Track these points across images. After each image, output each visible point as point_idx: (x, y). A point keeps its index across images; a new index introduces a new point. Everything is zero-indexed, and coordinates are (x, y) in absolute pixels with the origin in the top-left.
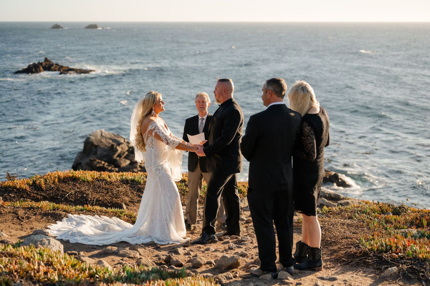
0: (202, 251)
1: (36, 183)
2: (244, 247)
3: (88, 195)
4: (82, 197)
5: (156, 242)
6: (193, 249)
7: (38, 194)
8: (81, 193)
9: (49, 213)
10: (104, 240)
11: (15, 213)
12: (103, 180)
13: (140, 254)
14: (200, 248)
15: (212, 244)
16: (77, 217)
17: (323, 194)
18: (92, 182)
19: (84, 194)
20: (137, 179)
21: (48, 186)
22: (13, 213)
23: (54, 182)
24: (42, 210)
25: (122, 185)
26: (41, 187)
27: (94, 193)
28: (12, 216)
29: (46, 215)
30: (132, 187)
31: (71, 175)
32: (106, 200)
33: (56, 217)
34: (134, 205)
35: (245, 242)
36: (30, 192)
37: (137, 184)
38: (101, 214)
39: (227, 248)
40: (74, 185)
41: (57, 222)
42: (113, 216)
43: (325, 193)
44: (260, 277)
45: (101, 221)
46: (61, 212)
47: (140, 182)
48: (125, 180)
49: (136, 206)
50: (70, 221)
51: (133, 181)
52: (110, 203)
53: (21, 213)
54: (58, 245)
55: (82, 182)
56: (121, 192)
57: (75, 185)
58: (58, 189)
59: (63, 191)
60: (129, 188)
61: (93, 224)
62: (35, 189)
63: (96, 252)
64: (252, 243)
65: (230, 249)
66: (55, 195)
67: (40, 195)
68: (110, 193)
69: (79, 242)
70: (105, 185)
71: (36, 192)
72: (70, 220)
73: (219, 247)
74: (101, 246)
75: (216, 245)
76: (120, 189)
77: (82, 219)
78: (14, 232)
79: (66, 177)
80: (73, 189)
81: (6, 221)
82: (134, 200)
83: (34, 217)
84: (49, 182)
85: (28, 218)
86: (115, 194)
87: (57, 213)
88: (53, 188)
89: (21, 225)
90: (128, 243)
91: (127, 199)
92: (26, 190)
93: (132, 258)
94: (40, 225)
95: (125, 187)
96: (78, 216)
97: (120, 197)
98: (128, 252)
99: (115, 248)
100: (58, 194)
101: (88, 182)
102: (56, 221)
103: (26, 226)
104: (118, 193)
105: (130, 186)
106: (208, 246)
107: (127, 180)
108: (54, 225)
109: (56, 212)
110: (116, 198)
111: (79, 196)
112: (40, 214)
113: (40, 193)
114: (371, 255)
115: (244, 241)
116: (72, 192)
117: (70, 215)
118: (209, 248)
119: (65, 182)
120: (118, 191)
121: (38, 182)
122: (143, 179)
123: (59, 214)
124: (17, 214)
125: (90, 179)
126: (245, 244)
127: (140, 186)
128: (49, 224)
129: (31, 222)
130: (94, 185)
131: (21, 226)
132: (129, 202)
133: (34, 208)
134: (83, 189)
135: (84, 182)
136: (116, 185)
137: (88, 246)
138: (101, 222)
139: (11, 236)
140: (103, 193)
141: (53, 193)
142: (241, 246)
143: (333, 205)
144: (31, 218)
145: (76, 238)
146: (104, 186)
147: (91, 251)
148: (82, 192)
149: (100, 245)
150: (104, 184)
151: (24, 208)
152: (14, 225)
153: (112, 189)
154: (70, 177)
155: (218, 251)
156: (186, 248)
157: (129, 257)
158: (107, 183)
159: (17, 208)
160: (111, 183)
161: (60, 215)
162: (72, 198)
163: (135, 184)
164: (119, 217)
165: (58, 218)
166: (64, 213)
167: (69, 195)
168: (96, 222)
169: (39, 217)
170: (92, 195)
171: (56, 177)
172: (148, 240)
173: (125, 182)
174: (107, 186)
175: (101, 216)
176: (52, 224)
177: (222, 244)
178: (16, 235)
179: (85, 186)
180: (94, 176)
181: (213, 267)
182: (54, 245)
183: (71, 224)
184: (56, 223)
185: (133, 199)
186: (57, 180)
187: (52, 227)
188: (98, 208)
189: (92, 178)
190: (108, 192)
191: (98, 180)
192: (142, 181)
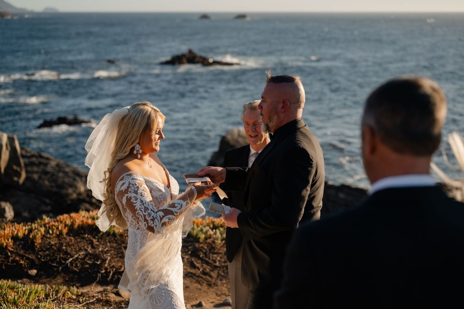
3: (104, 261)
7: (22, 257)
21: (47, 242)
23: (59, 236)
26: (33, 242)
27: (117, 257)
36: (11, 252)
40: (90, 240)
58: (59, 250)
59: (66, 253)
62: (23, 248)
66: (50, 260)
67: (28, 259)
71: (21, 253)
80: (84, 250)
84: (52, 234)
88: (52, 246)
92: (6, 248)
100: (56, 258)
101: (114, 235)
111: (88, 264)
113: (27, 255)
116: (79, 255)
119: (78, 235)
122: (206, 233)
125: (119, 230)
127: (197, 245)
134: (101, 249)
141: (49, 255)
148: (96, 257)
162: (76, 266)
167: (73, 260)
170: (110, 261)
171: (67, 225)
179: (106, 243)
186: (65, 231)
192: (202, 236)
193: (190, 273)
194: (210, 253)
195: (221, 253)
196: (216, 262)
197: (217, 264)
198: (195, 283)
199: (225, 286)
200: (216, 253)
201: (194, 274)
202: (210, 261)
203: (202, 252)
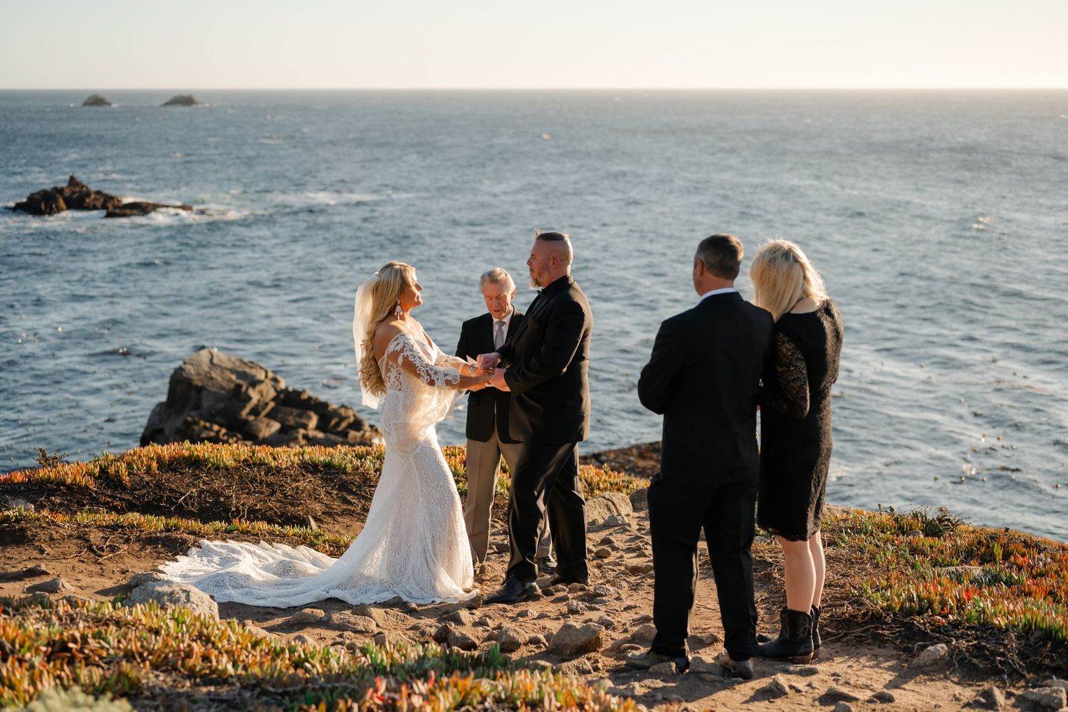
0: (511, 618)
1: (108, 473)
2: (603, 608)
3: (228, 498)
4: (217, 503)
5: (405, 599)
6: (490, 614)
7: (114, 497)
8: (212, 494)
9: (157, 538)
10: (288, 596)
11: (83, 537)
12: (261, 465)
13: (377, 625)
14: (505, 610)
15: (530, 603)
16: (222, 547)
18: (237, 469)
19: (220, 496)
20: (336, 461)
21: (137, 479)
22: (79, 538)
23: (149, 470)
24: (141, 531)
25: (304, 476)
26: (120, 481)
27: (243, 493)
28: (76, 544)
29: (151, 541)
30: (326, 480)
31: (186, 453)
32: (271, 509)
33: (175, 547)
34: (334, 520)
35: (604, 598)
36: (96, 492)
37: (337, 473)
38: (273, 540)
39: (565, 609)
40: (196, 475)
41: (178, 557)
42: (298, 544)
44: (651, 670)
45: (274, 555)
46: (185, 535)
47: (345, 468)
48: (310, 465)
49: (338, 522)
50: (206, 555)
51: (328, 466)
52: (279, 517)
53: (95, 537)
54: (206, 603)
55: (212, 470)
56: (303, 492)
57: (197, 477)
58: (159, 486)
59: (171, 490)
60: (320, 482)
61: (257, 562)
62: (108, 486)
63: (278, 621)
64: (618, 599)
65: (573, 612)
66: (154, 499)
67: (121, 499)
68: (279, 494)
69: (236, 600)
70: (266, 474)
71: (109, 492)
72: (206, 553)
73: (548, 609)
74: (284, 610)
75: (539, 606)
76: (301, 484)
77: (234, 551)
78: (86, 580)
79: (174, 457)
80: (194, 486)
81: (64, 556)
82: (333, 509)
83: (126, 547)
84: (139, 469)
85: (113, 549)
86: (290, 496)
87: (176, 538)
88: (147, 483)
89: (100, 563)
90: (343, 602)
91: (318, 507)
92: (87, 487)
93: (361, 632)
94: (142, 565)
95: (310, 481)
96: (223, 543)
97: (301, 503)
98: (352, 620)
99: (320, 613)
100: (162, 497)
101: (226, 468)
102: (174, 555)
103: (110, 566)
104: (297, 493)
105: (321, 478)
106: (522, 607)
107: (315, 464)
108: (171, 563)
109: (174, 535)
110: (292, 505)
111: (208, 502)
112: (139, 541)
113: (119, 496)
114: (889, 620)
115: (601, 595)
116: (192, 492)
117: (205, 542)
118: (527, 611)
119: (175, 470)
120: (297, 488)
121: (112, 470)
122: (351, 462)
123: (181, 538)
124: (88, 541)
125: (230, 462)
126: (603, 602)
127: (344, 477)
128: (160, 561)
129: (121, 557)
130: (241, 477)
131: (99, 567)
132: (323, 513)
133: (122, 527)
134: (216, 485)
135: (217, 468)
136: (291, 475)
137: (256, 610)
138: (273, 558)
139: (81, 588)
140: (262, 493)
141: (148, 493)
142: (597, 606)
144: (119, 549)
145: (227, 591)
146: (264, 478)
147: (267, 620)
148: (215, 494)
149: (283, 606)
150: (263, 473)
151: (100, 526)
152: (84, 565)
153: (282, 486)
154: (184, 458)
155: (546, 616)
156: (474, 611)
157: (356, 632)
158: (269, 472)
159: (85, 526)
160: (278, 471)
161: (184, 542)
162: (192, 505)
163: (333, 473)
164: (312, 545)
165: (179, 549)
166: (192, 537)
167: (185, 499)
168: (263, 558)
169: (136, 547)
170: (237, 498)
171: (152, 459)
172: (387, 596)
173: (311, 468)
174: (271, 479)
175: (275, 544)
176: (167, 562)
177: (552, 602)
178: (93, 587)
179: (220, 478)
180: (239, 455)
181: (544, 649)
182: (199, 603)
183: (209, 561)
184: (176, 561)
185: (330, 508)
186: (154, 465)
187: (167, 568)
188: (263, 526)
189: (235, 460)
190: (273, 492)
191: (249, 465)
192: (349, 467)
193: (345, 510)
194: (365, 485)
198: (357, 521)
201: (353, 512)
203: (354, 484)
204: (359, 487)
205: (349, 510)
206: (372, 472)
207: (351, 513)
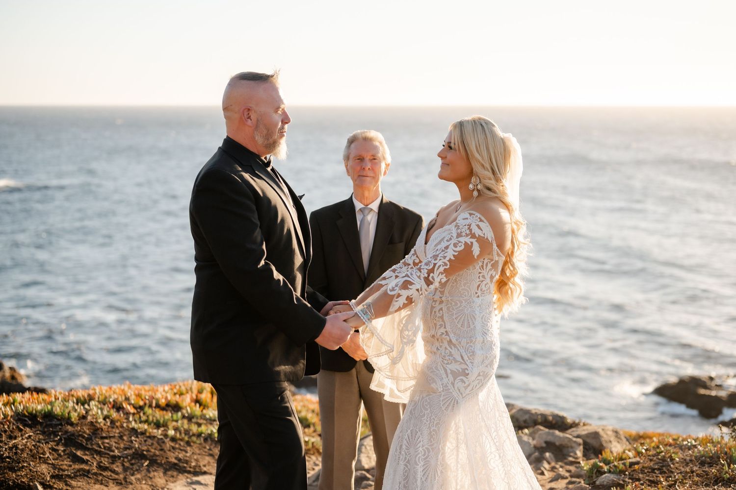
17: (530, 417)
20: (57, 410)
25: (21, 430)
30: (49, 434)
34: (67, 485)
37: (61, 424)
43: (532, 414)
47: (69, 418)
48: (26, 416)
51: (49, 416)
56: (23, 451)
60: (41, 437)
76: (20, 441)
82: (64, 470)
86: (8, 457)
91: (43, 468)
95: (30, 436)
97: (23, 467)
104: (16, 453)
105: (43, 433)
107: (31, 414)
110: (12, 469)
122: (75, 409)
127: (70, 428)
132: (52, 477)
136: (5, 431)
143: (575, 442)
163: (57, 425)
173: (27, 419)
185: (60, 469)
192: (74, 416)
193: (79, 470)
194: (96, 437)
195: (114, 437)
196: (113, 451)
197: (117, 453)
198: (95, 484)
199: (144, 482)
200: (106, 438)
201: (88, 471)
202: (103, 450)
203: (83, 437)
204: (88, 439)
205: (82, 469)
206: (101, 420)
207: (85, 474)
